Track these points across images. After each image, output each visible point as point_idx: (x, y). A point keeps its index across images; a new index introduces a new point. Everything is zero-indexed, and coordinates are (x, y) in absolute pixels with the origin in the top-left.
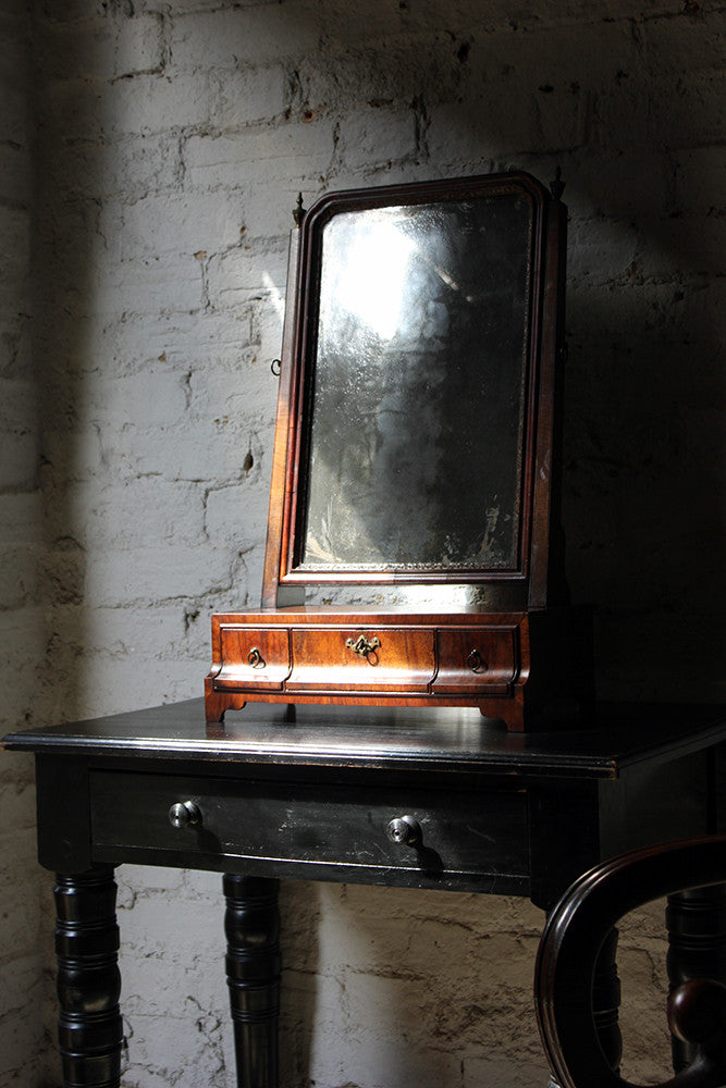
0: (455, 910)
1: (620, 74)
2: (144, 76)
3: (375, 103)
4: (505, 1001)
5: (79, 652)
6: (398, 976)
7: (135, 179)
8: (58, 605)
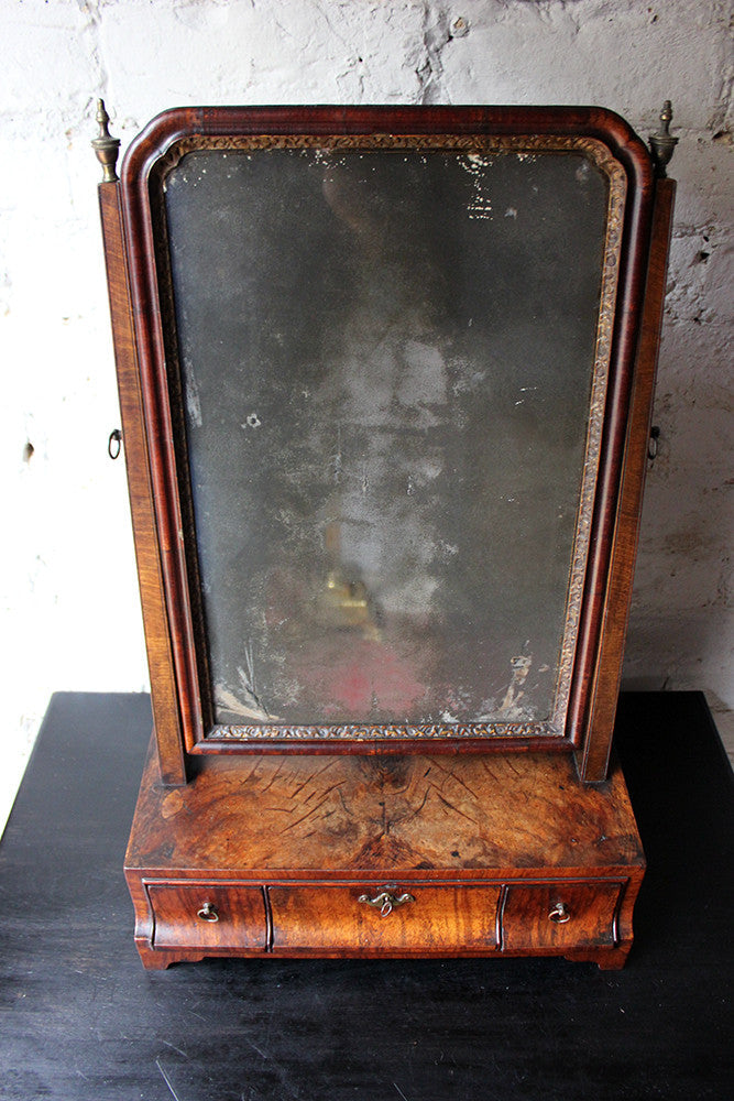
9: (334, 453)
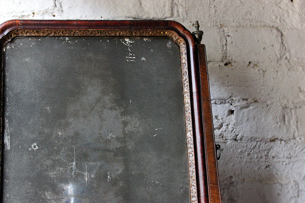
9: (72, 161)
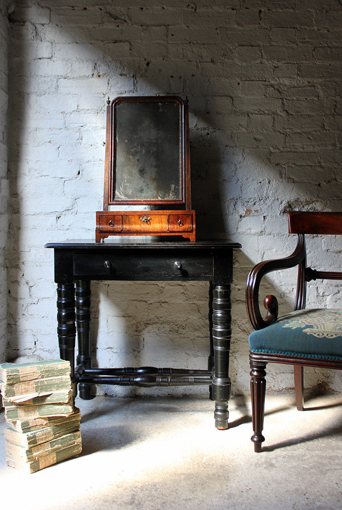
0: (142, 297)
1: (193, 75)
2: (45, 59)
3: (121, 75)
4: (156, 320)
5: (19, 228)
6: (125, 317)
7: (42, 89)
8: (13, 214)
